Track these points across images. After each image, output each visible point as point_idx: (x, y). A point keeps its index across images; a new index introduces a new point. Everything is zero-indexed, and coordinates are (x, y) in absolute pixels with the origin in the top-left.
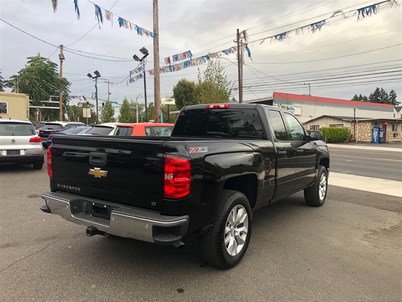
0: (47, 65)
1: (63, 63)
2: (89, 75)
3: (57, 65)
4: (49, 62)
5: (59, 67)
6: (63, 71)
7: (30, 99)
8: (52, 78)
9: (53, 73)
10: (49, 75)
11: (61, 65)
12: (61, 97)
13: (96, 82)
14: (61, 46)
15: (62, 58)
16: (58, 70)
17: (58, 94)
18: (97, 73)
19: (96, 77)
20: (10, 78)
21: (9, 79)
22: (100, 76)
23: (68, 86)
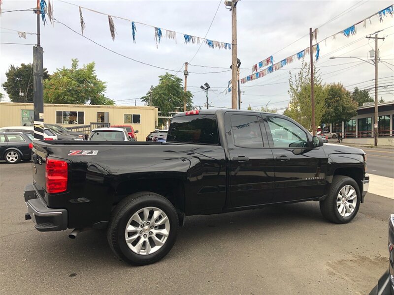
0: (174, 81)
1: (187, 78)
2: (202, 87)
3: (182, 80)
4: (176, 78)
5: (183, 81)
6: (187, 85)
7: (159, 110)
8: (178, 92)
9: (179, 87)
10: (175, 89)
11: (186, 80)
12: (185, 107)
13: (207, 93)
14: (186, 63)
15: (186, 74)
16: (183, 84)
17: (183, 105)
18: (206, 84)
19: (208, 88)
20: (147, 94)
21: (145, 96)
22: (209, 87)
23: (191, 98)
